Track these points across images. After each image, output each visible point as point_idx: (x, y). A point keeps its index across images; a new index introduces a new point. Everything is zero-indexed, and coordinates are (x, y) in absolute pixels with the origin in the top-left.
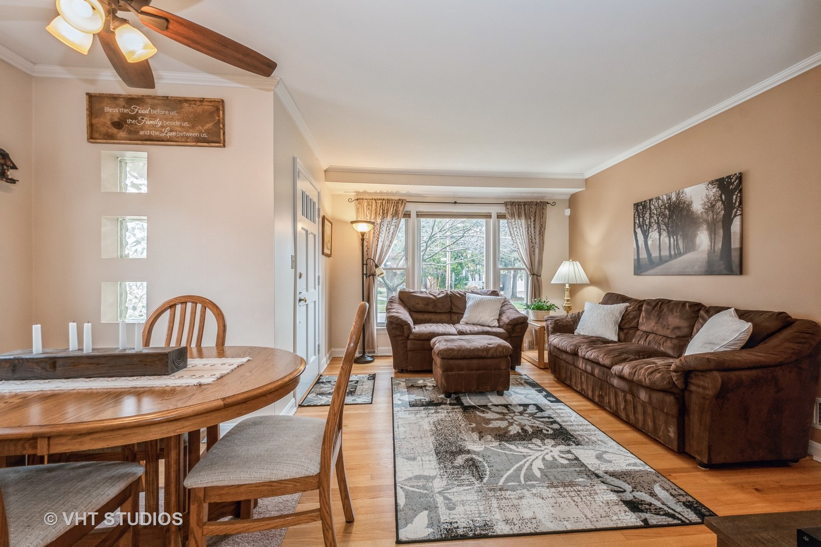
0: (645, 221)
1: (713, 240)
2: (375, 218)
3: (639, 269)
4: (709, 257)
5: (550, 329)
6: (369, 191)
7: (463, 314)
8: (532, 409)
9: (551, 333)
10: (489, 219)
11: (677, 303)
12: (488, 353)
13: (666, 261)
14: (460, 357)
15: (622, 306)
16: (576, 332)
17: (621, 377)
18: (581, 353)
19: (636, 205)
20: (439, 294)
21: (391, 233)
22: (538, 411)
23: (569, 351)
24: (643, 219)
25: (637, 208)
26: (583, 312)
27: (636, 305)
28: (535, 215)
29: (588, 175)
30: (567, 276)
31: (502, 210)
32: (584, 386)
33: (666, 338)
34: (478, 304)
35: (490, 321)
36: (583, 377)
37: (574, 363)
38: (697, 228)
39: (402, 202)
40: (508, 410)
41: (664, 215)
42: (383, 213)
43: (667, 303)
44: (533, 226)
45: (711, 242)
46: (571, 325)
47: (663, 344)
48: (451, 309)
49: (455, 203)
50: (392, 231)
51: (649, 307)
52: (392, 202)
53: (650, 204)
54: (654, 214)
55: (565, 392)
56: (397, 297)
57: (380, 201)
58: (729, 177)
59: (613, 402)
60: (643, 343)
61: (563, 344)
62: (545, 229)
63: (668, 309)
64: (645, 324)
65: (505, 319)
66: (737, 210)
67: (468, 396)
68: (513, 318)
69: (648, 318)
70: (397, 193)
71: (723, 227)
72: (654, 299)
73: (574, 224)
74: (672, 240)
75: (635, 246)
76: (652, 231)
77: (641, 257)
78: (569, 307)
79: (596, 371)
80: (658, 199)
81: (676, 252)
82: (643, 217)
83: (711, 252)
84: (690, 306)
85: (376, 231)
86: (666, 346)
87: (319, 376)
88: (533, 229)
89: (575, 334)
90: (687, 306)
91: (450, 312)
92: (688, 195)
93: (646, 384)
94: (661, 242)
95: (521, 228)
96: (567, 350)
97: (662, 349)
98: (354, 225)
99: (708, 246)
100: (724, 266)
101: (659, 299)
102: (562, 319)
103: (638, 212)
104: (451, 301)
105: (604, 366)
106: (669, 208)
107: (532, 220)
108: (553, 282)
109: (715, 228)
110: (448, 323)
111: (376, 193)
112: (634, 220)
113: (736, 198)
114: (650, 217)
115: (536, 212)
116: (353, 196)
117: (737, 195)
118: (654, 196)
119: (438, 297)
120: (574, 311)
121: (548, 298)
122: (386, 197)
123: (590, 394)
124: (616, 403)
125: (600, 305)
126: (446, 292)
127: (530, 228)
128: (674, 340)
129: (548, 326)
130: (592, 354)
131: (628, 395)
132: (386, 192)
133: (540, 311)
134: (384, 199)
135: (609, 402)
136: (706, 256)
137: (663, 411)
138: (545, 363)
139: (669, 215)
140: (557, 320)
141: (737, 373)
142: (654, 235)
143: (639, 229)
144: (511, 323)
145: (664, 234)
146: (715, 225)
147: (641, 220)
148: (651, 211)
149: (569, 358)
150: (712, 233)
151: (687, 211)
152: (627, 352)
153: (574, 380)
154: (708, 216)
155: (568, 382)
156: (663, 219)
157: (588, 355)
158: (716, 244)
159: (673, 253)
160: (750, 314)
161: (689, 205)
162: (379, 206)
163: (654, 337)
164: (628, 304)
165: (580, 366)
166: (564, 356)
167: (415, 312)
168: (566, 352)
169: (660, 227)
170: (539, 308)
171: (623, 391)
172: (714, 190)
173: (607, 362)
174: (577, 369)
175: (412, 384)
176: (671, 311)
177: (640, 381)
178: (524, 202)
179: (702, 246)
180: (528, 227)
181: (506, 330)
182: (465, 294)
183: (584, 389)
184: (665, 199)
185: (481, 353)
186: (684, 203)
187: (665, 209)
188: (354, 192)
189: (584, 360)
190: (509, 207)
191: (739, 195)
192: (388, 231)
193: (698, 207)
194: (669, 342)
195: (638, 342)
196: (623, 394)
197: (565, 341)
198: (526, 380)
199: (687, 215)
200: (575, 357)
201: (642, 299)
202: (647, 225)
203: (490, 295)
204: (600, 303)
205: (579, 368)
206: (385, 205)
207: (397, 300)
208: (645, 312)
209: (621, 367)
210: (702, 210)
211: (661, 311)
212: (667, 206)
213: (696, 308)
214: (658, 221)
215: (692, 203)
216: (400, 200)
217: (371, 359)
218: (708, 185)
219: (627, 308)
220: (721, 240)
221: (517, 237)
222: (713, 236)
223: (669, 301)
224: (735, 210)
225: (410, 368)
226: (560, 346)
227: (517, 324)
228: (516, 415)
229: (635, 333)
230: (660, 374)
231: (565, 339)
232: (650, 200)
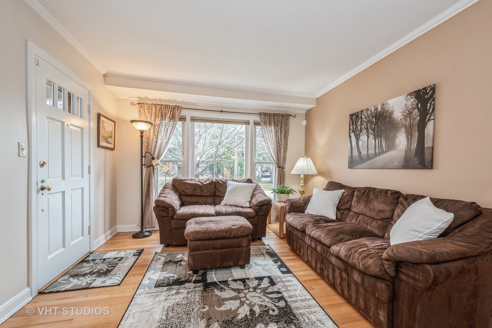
0: (357, 127)
1: (410, 141)
2: (155, 120)
3: (352, 164)
4: (405, 154)
5: (287, 209)
6: (150, 98)
7: (224, 197)
8: (265, 283)
9: (288, 213)
10: (248, 125)
11: (381, 191)
12: (230, 234)
13: (373, 158)
14: (205, 239)
15: (340, 192)
16: (306, 212)
17: (338, 257)
18: (308, 231)
19: (351, 116)
20: (206, 181)
21: (168, 133)
22: (270, 285)
23: (299, 229)
24: (356, 126)
25: (352, 118)
26: (312, 195)
27: (350, 191)
28: (282, 123)
29: (318, 95)
30: (302, 170)
31: (257, 119)
32: (310, 259)
33: (372, 219)
34: (235, 190)
35: (243, 203)
36: (309, 250)
37: (302, 238)
38: (397, 132)
39: (179, 108)
40: (245, 286)
41: (371, 122)
42: (162, 116)
43: (373, 190)
44: (279, 132)
45: (408, 142)
46: (303, 206)
47: (370, 224)
48: (215, 193)
49: (222, 111)
50: (169, 130)
51: (359, 193)
52: (170, 108)
53: (361, 114)
54: (364, 122)
55: (296, 261)
56: (171, 183)
57: (159, 106)
58: (425, 89)
59: (331, 276)
60: (354, 221)
61: (295, 222)
62: (288, 134)
63: (374, 195)
64: (356, 207)
65: (254, 202)
66: (431, 115)
67: (214, 272)
68: (260, 200)
69: (358, 202)
70: (174, 101)
71: (418, 130)
72: (362, 187)
73: (308, 131)
74: (377, 141)
75: (349, 146)
76: (362, 135)
77: (353, 155)
78: (303, 191)
79: (319, 248)
80: (368, 109)
81: (380, 151)
82: (356, 124)
83: (408, 150)
84: (391, 194)
85: (156, 130)
86: (372, 225)
87: (89, 253)
88: (279, 134)
89: (306, 213)
90: (389, 194)
91: (214, 195)
92: (391, 105)
93: (360, 268)
94: (369, 143)
95: (271, 133)
96: (298, 227)
97: (369, 228)
98: (134, 124)
99: (405, 145)
100: (418, 162)
101: (367, 187)
102: (297, 202)
103: (352, 121)
104: (215, 187)
105: (324, 244)
106: (376, 117)
107: (279, 127)
108: (292, 173)
109: (411, 131)
110: (210, 204)
111: (156, 100)
112: (350, 127)
113: (430, 106)
114: (361, 124)
115: (282, 121)
116: (136, 101)
117: (431, 103)
118: (364, 108)
119: (204, 183)
120: (306, 195)
121: (290, 184)
122: (164, 103)
123: (314, 265)
124: (334, 278)
125: (324, 191)
126: (211, 180)
127: (277, 133)
128: (379, 221)
129: (286, 207)
130: (315, 233)
131: (343, 273)
132: (165, 99)
133: (282, 195)
134: (162, 105)
135: (328, 276)
136: (404, 154)
137: (374, 295)
138: (284, 234)
139: (376, 122)
140: (293, 202)
141: (446, 265)
142: (364, 137)
143: (353, 133)
144: (258, 205)
145: (371, 137)
146: (411, 128)
147: (354, 126)
148: (362, 120)
149: (299, 235)
150: (409, 135)
151: (390, 118)
152: (343, 233)
153: (302, 252)
154: (406, 121)
155: (298, 253)
156: (371, 125)
157: (312, 234)
158: (412, 143)
159: (377, 151)
160: (443, 203)
161: (391, 113)
162: (158, 110)
163: (363, 218)
164: (343, 191)
165: (307, 242)
166: (296, 232)
167: (185, 195)
168: (297, 229)
169: (368, 131)
170: (282, 192)
171: (339, 269)
172: (412, 100)
173: (327, 241)
174: (305, 243)
175: (170, 259)
176: (376, 197)
177: (355, 264)
178: (274, 114)
179: (400, 146)
180: (276, 132)
181: (254, 210)
182: (227, 181)
183: (309, 261)
184: (373, 110)
185: (224, 234)
186: (388, 112)
187: (372, 117)
188: (137, 98)
189: (310, 238)
190: (262, 116)
191: (433, 103)
192: (166, 131)
193: (398, 115)
194: (374, 222)
195: (351, 222)
196: (339, 271)
197: (297, 220)
198: (268, 249)
199: (389, 121)
200: (303, 234)
201: (355, 187)
202: (358, 130)
203: (246, 182)
204: (324, 189)
205: (306, 243)
206: (163, 109)
207: (170, 186)
208: (356, 197)
209: (338, 248)
210: (402, 117)
211: (368, 196)
212: (374, 115)
213: (396, 196)
214: (367, 127)
215: (394, 111)
216: (176, 106)
217: (149, 234)
218: (407, 96)
219: (343, 194)
220: (416, 140)
221: (268, 139)
222: (410, 137)
223: (375, 189)
224: (429, 115)
225: (174, 243)
226: (292, 224)
227: (263, 205)
228: (249, 292)
229: (349, 213)
230: (372, 260)
231: (297, 219)
232: (362, 111)
